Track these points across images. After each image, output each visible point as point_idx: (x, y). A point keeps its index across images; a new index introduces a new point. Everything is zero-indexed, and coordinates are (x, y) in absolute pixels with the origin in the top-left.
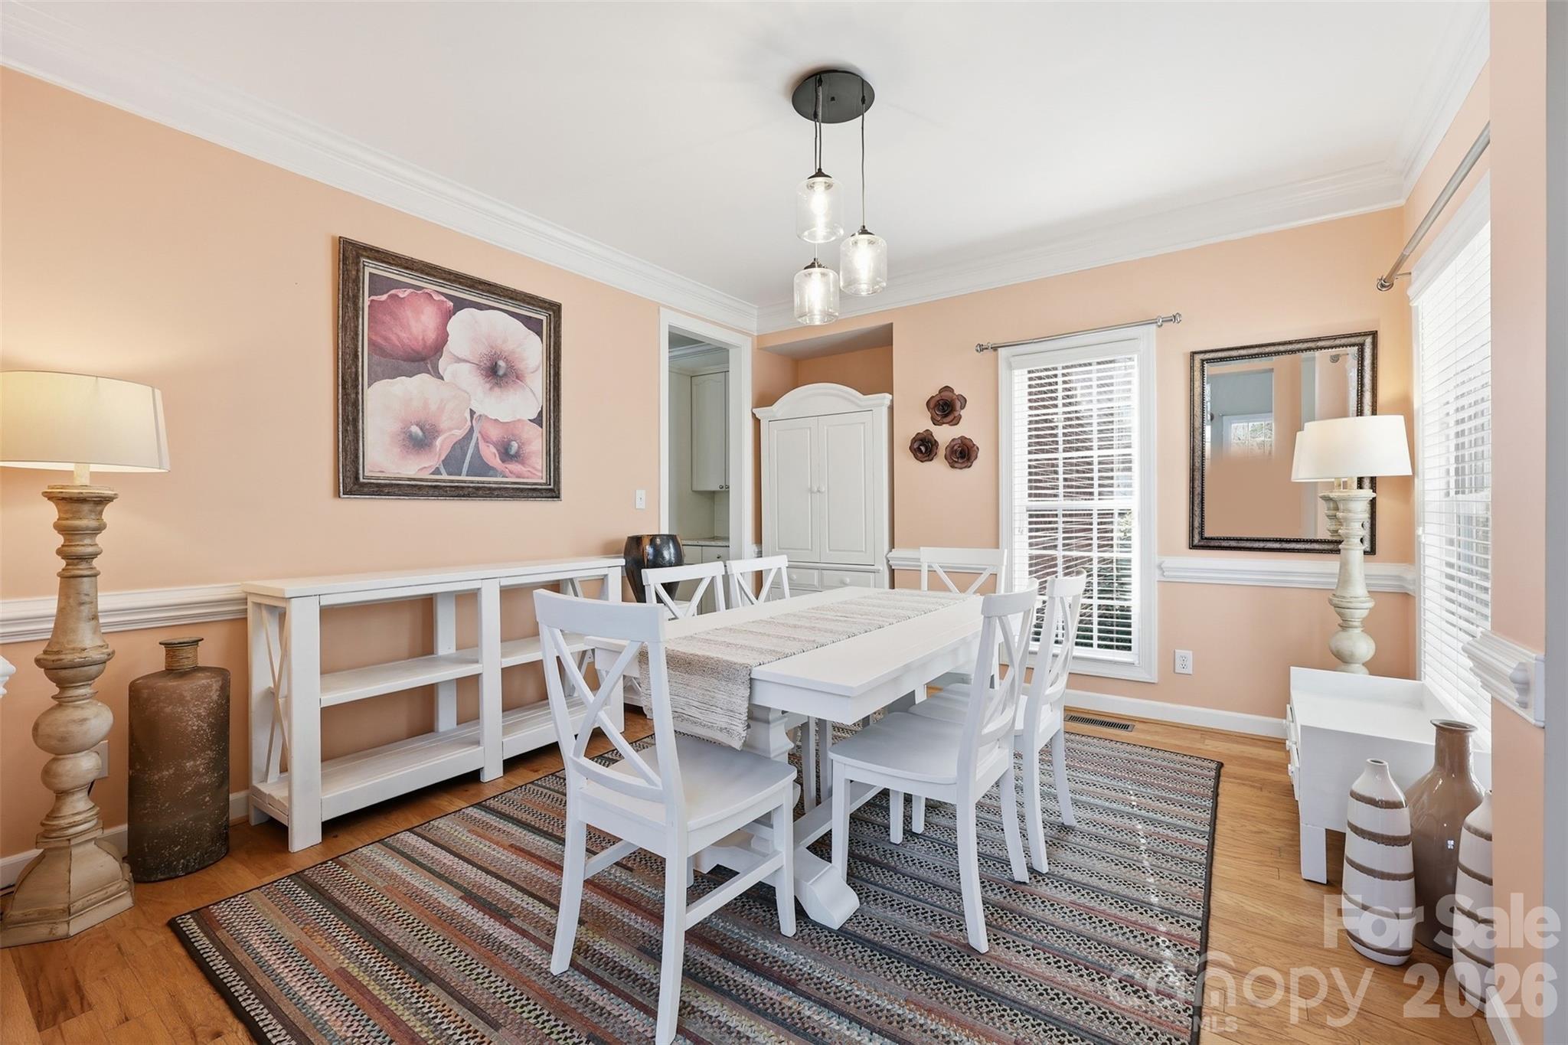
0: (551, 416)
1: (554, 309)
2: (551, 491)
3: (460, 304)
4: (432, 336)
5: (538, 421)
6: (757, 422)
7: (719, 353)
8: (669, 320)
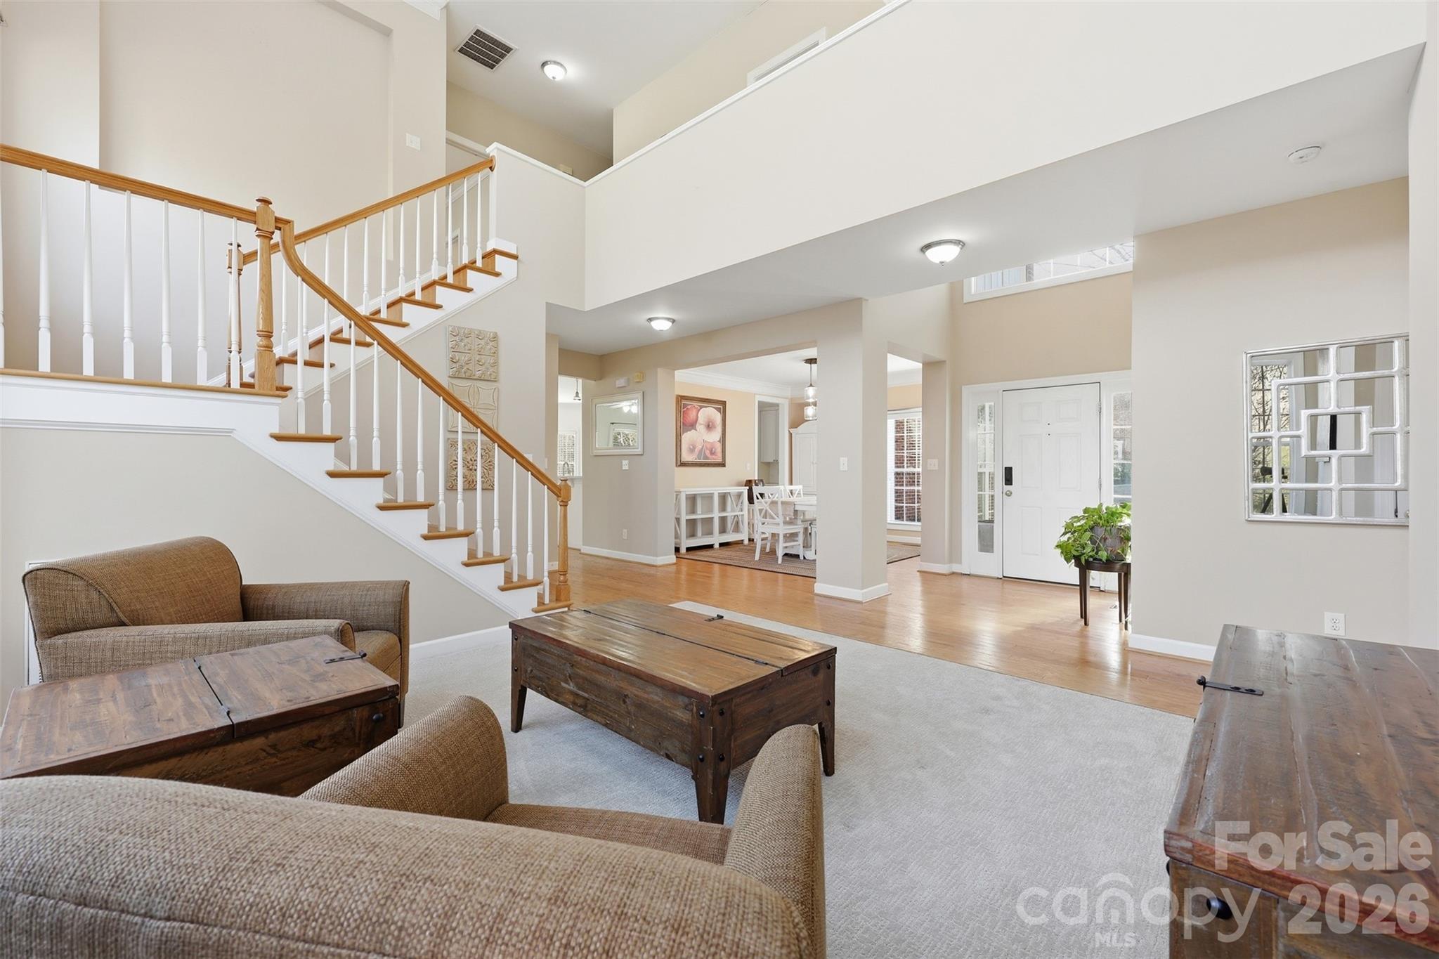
0: (723, 440)
1: (724, 403)
2: (723, 465)
3: (701, 407)
4: (695, 418)
5: (719, 441)
6: (791, 434)
7: (775, 407)
8: (758, 398)
